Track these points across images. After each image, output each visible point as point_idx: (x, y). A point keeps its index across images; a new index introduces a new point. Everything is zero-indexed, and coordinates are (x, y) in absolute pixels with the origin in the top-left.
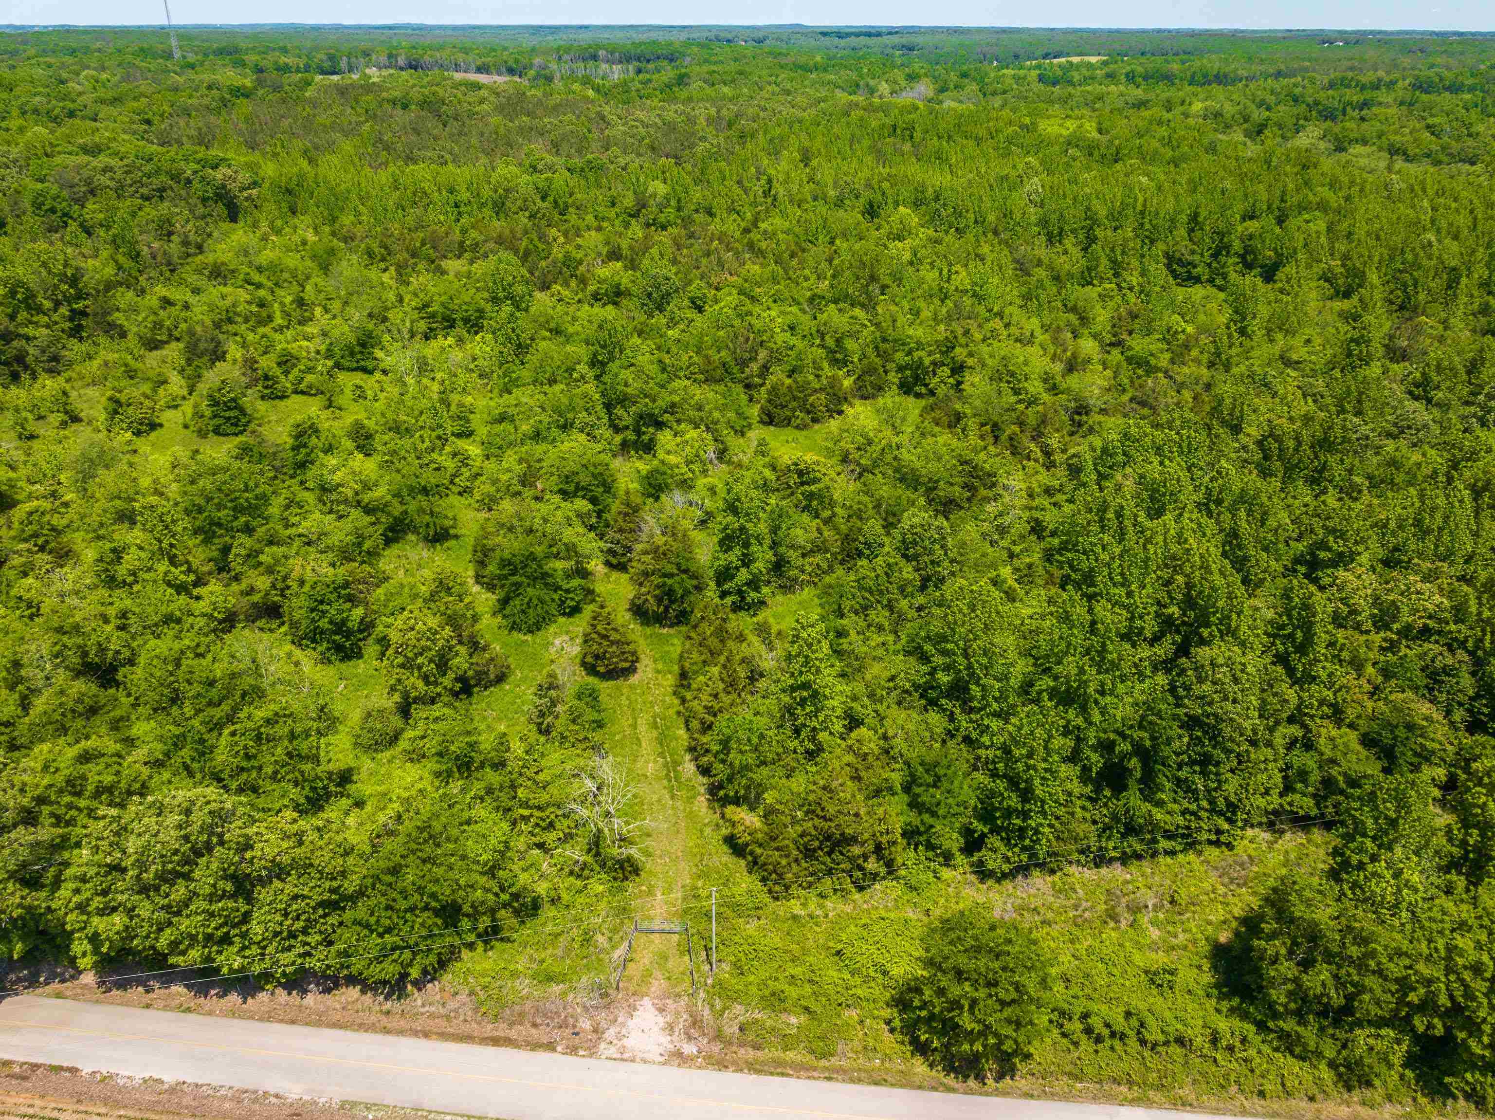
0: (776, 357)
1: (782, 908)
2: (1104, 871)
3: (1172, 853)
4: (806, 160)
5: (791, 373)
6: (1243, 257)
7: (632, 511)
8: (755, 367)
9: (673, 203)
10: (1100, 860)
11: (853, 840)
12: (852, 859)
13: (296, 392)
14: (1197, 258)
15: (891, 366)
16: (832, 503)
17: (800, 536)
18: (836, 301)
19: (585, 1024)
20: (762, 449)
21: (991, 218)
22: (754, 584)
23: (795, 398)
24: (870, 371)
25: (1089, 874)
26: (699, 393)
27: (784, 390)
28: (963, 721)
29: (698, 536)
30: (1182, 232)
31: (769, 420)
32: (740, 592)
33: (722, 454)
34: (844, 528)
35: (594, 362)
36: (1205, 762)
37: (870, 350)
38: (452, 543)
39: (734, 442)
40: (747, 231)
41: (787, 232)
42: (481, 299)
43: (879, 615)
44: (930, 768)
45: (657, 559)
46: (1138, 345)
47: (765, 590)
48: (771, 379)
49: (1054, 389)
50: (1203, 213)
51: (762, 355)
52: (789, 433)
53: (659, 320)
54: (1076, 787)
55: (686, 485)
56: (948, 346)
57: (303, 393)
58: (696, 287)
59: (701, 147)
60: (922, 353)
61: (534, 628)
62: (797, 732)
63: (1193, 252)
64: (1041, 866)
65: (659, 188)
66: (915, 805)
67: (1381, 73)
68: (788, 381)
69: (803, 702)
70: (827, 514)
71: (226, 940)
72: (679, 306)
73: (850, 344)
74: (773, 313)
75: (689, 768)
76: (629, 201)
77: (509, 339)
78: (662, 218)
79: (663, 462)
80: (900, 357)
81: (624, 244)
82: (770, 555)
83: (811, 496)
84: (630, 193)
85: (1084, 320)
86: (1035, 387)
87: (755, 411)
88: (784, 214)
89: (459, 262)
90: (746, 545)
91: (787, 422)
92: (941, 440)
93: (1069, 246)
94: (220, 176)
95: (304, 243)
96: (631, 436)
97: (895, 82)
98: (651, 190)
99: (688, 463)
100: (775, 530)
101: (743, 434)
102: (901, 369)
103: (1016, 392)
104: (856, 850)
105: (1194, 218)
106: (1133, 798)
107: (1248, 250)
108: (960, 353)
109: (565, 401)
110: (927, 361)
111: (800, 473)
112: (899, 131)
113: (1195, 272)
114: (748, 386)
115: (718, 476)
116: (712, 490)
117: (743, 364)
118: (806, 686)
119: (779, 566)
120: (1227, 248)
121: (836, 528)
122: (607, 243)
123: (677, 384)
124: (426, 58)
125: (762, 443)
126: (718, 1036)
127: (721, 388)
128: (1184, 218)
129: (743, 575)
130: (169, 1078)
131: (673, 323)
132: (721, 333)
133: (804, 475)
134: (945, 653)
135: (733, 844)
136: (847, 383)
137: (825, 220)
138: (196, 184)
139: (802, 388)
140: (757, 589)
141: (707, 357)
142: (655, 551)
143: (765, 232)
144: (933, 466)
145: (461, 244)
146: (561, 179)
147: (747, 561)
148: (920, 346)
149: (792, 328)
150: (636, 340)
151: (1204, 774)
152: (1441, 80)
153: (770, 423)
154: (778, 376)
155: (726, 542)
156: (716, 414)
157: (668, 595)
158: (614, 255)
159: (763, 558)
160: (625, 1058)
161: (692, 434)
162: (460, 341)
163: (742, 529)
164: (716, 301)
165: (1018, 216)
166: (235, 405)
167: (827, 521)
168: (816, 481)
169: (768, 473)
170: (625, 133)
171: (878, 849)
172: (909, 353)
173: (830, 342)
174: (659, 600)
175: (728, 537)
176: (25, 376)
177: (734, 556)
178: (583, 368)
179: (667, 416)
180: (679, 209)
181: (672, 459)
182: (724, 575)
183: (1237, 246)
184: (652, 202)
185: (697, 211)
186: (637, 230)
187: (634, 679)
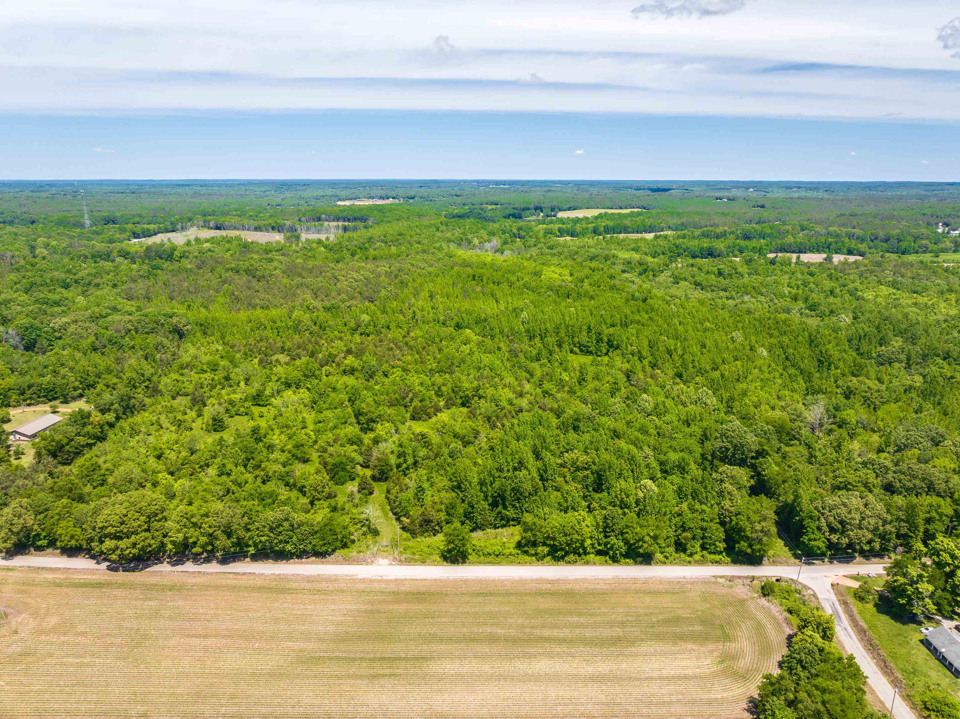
0: (415, 395)
1: (415, 540)
2: (497, 530)
3: (514, 525)
4: (431, 297)
5: (421, 401)
6: (608, 343)
7: (369, 449)
8: (408, 399)
9: (372, 324)
10: (495, 527)
11: (432, 521)
12: (432, 527)
13: (236, 415)
14: (590, 344)
15: (458, 397)
16: (432, 444)
17: (421, 454)
18: (438, 372)
19: (369, 561)
20: (410, 428)
21: (506, 330)
22: (407, 469)
23: (422, 410)
24: (450, 399)
25: (493, 531)
26: (390, 411)
27: (418, 408)
28: (461, 495)
29: (391, 456)
30: (585, 333)
31: (413, 418)
32: (404, 471)
33: (397, 431)
34: (435, 452)
35: (349, 400)
36: (518, 499)
37: (450, 391)
38: (310, 463)
39: (400, 426)
40: (404, 337)
41: (422, 337)
42: (299, 374)
43: (442, 472)
44: (451, 504)
45: (379, 461)
46: (547, 386)
47: (411, 470)
48: (414, 404)
49: (511, 403)
50: (592, 326)
51: (411, 395)
52: (421, 422)
53: (372, 382)
54: (487, 507)
55: (386, 440)
56: (477, 389)
57: (239, 415)
58: (385, 367)
59: (383, 293)
60: (468, 392)
61: (342, 484)
62: (419, 500)
63: (588, 342)
64: (480, 528)
65: (365, 318)
66: (448, 514)
67: (726, 228)
68: (420, 404)
69: (419, 492)
70: (430, 447)
71: (288, 542)
72: (379, 377)
73: (444, 389)
74: (415, 378)
75: (391, 514)
76: (353, 324)
77: (317, 392)
78: (367, 331)
79: (378, 434)
80: (461, 394)
81: (353, 346)
82: (412, 460)
83: (426, 442)
84: (353, 320)
85: (532, 375)
86: (504, 403)
87: (408, 415)
88: (420, 329)
89: (282, 355)
90: (405, 456)
91: (420, 419)
92: (468, 423)
93: (536, 342)
94: (175, 321)
95: (217, 350)
96: (365, 426)
97: (482, 237)
98: (362, 319)
99: (386, 434)
100: (414, 452)
101: (404, 424)
102: (461, 398)
103: (497, 406)
104: (433, 524)
105: (589, 328)
106: (500, 508)
107: (609, 340)
108: (481, 392)
109: (342, 415)
110: (470, 395)
111: (422, 436)
112: (476, 278)
113: (589, 350)
114: (405, 407)
115: (396, 438)
116: (394, 442)
117: (404, 398)
118: (420, 487)
119: (415, 463)
120: (601, 340)
121: (433, 452)
122: (346, 346)
123: (380, 408)
124: (226, 223)
125: (410, 427)
126: (400, 561)
127: (396, 408)
128: (585, 327)
129: (404, 466)
130: (277, 573)
131: (377, 383)
132: (395, 387)
133: (423, 436)
134: (456, 477)
135: (404, 529)
136: (442, 403)
137: (438, 332)
138: (166, 326)
139: (424, 407)
140: (409, 470)
141: (391, 397)
142: (378, 459)
143: (413, 337)
144: (464, 431)
145: (283, 348)
146: (323, 316)
147: (405, 461)
148: (467, 389)
149: (422, 384)
150: (365, 392)
151: (519, 502)
152: (755, 231)
153: (413, 420)
154: (416, 403)
155: (399, 457)
156: (395, 418)
157: (382, 472)
158: (349, 352)
159: (410, 461)
160: (378, 565)
161: (387, 425)
162: (294, 392)
163: (404, 451)
164: (393, 373)
165: (516, 329)
166: (221, 421)
167: (430, 450)
168: (427, 437)
169: (412, 436)
170: (347, 285)
171: (438, 524)
172: (464, 392)
173: (436, 388)
174: (380, 474)
175: (400, 454)
176: (136, 413)
177: (401, 460)
178: (347, 403)
179: (378, 419)
180: (375, 326)
181: (381, 433)
182: (398, 466)
183: (605, 339)
184: (363, 324)
185: (383, 327)
186: (357, 338)
187: (373, 496)
